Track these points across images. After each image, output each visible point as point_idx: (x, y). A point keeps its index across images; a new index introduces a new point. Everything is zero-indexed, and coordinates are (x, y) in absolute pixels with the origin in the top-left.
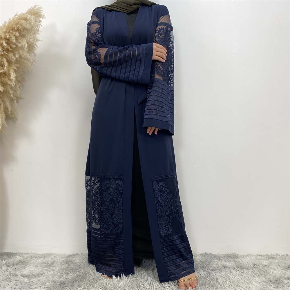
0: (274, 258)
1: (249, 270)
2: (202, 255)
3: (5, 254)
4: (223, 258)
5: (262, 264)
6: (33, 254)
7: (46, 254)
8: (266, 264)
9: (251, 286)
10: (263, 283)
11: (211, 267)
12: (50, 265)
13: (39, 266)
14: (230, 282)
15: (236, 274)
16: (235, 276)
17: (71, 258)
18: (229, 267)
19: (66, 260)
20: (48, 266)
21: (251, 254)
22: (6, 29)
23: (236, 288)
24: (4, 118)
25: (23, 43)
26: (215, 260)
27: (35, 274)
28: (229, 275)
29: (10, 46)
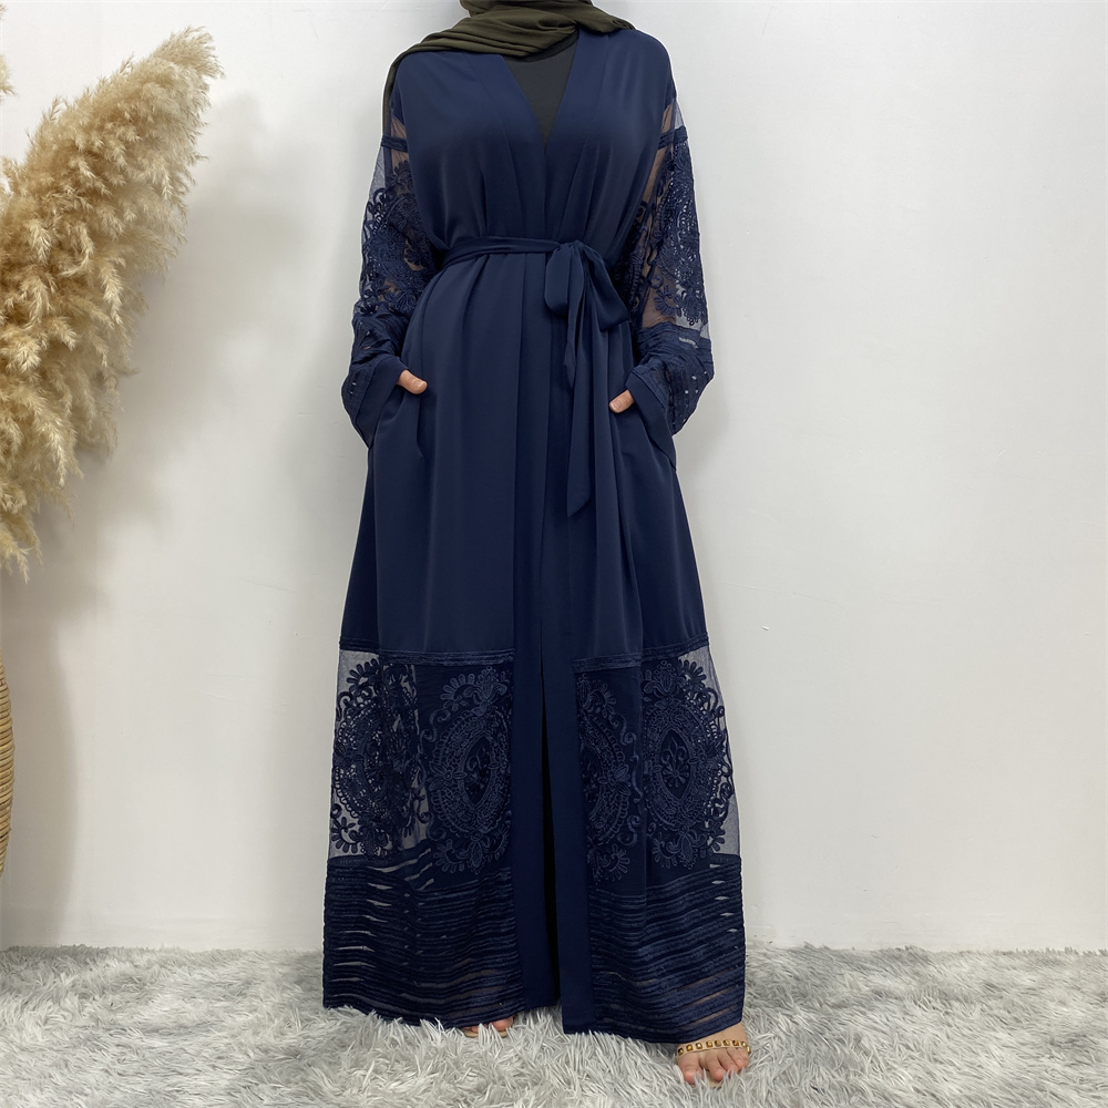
0: (1056, 963)
1: (973, 1006)
2: (794, 952)
3: (64, 953)
4: (872, 962)
5: (1015, 985)
6: (167, 951)
7: (218, 951)
8: (1028, 983)
9: (983, 1058)
10: (1024, 1048)
11: (831, 995)
12: (240, 990)
13: (197, 994)
14: (908, 1048)
15: (925, 1019)
16: (923, 1025)
18: (898, 993)
19: (295, 973)
20: (232, 993)
21: (974, 950)
22: (90, 118)
23: (930, 1066)
24: (71, 445)
25: (155, 167)
26: (843, 971)
27: (189, 1024)
28: (901, 1023)
29: (106, 181)
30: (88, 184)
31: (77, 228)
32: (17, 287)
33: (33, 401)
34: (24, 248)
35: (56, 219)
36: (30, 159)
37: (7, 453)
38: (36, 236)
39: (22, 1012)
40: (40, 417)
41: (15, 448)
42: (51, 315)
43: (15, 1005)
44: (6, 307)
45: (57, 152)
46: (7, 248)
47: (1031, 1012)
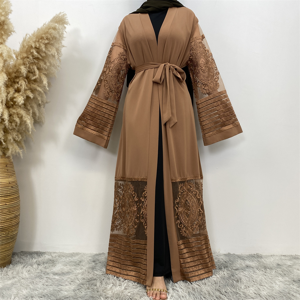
0: (298, 258)
1: (273, 270)
2: (225, 255)
3: (34, 253)
4: (246, 258)
5: (286, 265)
6: (60, 253)
7: (74, 253)
8: (289, 264)
9: (274, 285)
10: (286, 282)
12: (78, 264)
13: (67, 265)
14: (254, 281)
15: (259, 274)
16: (259, 276)
17: (97, 257)
18: (253, 266)
19: (93, 259)
20: (76, 264)
21: (275, 254)
22: (35, 39)
23: (259, 287)
24: (32, 123)
25: (53, 51)
26: (238, 260)
27: (64, 272)
28: (253, 275)
29: (40, 55)
30: (36, 56)
31: (33, 67)
32: (18, 83)
33: (22, 112)
34: (19, 73)
35: (28, 65)
36: (20, 50)
37: (16, 126)
38: (23, 70)
39: (23, 268)
40: (24, 117)
41: (18, 124)
42: (27, 90)
43: (21, 267)
44: (15, 88)
45: (27, 48)
46: (15, 73)
47: (289, 272)
